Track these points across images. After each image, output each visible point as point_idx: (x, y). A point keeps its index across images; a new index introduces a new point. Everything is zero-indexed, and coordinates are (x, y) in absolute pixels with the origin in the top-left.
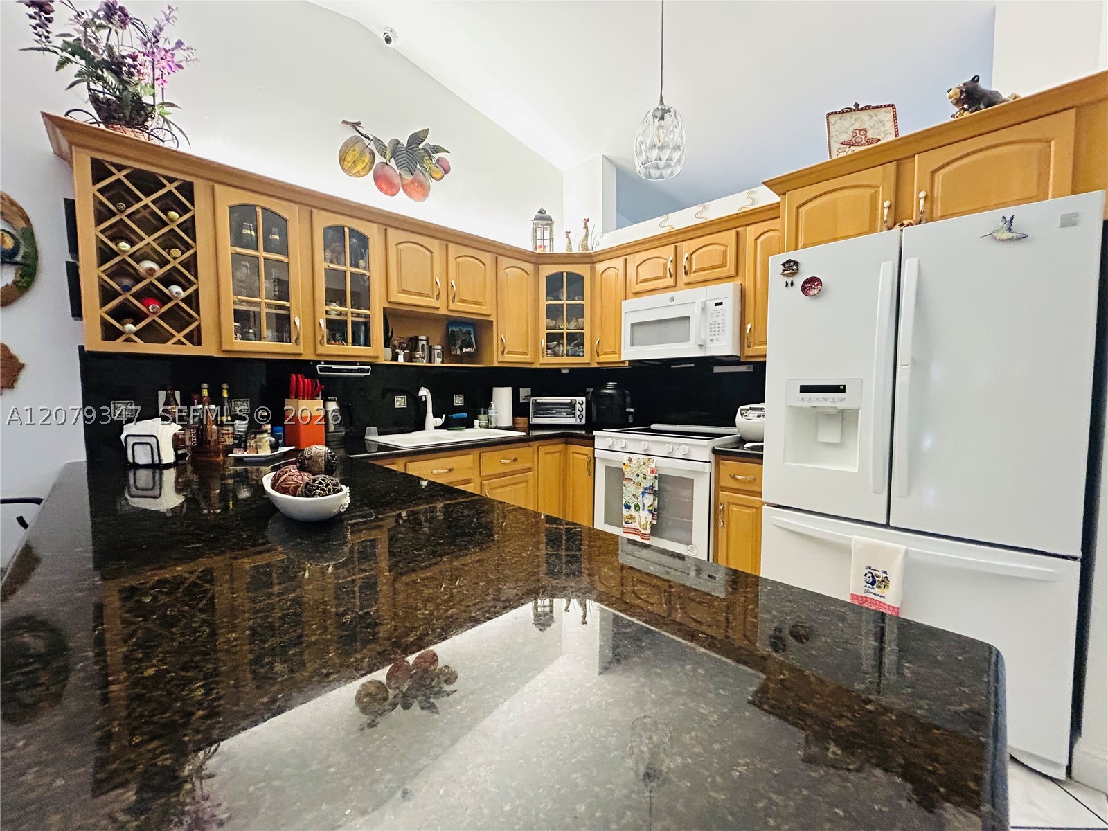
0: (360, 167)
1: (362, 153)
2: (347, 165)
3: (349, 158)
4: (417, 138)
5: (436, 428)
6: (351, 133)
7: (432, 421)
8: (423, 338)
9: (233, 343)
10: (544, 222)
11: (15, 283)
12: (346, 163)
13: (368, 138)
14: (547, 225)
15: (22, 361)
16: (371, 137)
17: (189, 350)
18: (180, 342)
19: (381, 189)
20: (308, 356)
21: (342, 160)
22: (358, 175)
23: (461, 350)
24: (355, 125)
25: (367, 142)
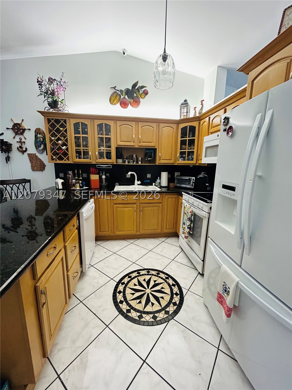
0: (115, 101)
1: (116, 96)
2: (112, 101)
3: (112, 100)
4: (134, 86)
5: (138, 185)
6: (113, 91)
7: (137, 182)
8: (135, 155)
9: (75, 160)
10: (184, 105)
11: (43, 148)
12: (111, 101)
13: (118, 91)
14: (185, 106)
15: (45, 164)
16: (119, 90)
17: (67, 162)
18: (65, 160)
19: (122, 107)
20: (94, 163)
21: (110, 101)
22: (115, 104)
23: (148, 159)
24: (114, 88)
25: (118, 92)
